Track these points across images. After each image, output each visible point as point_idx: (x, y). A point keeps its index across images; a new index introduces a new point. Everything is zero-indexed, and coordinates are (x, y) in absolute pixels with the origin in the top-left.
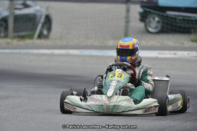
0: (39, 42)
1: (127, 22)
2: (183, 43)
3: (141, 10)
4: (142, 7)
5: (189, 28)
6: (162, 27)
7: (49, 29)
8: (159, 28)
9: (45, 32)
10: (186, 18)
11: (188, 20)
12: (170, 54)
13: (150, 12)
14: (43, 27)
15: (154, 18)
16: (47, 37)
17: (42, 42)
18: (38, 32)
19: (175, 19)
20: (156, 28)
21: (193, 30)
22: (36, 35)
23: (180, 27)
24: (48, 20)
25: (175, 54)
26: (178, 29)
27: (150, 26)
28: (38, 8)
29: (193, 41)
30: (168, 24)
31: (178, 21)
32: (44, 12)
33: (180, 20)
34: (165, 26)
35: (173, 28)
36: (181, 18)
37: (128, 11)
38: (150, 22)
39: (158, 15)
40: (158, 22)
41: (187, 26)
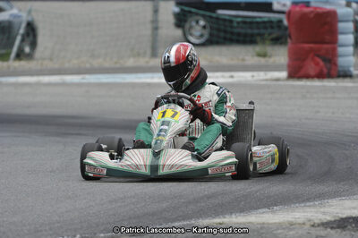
0: (17, 64)
1: (156, 29)
2: (243, 60)
3: (177, 10)
4: (178, 4)
5: (252, 35)
6: (211, 35)
7: (34, 45)
8: (206, 36)
9: (27, 49)
10: (248, 20)
11: (251, 23)
12: (223, 77)
13: (190, 12)
14: (23, 40)
15: (197, 22)
16: (30, 57)
17: (23, 64)
18: (15, 49)
19: (231, 21)
20: (202, 36)
21: (258, 39)
22: (13, 55)
23: (239, 34)
24: (31, 30)
25: (232, 77)
26: (235, 37)
27: (191, 35)
28: (15, 11)
29: (259, 55)
30: (219, 30)
31: (235, 25)
32: (25, 18)
33: (238, 23)
34: (215, 32)
35: (228, 36)
36: (239, 20)
37: (156, 11)
38: (191, 27)
39: (204, 17)
40: (204, 27)
41: (249, 31)
